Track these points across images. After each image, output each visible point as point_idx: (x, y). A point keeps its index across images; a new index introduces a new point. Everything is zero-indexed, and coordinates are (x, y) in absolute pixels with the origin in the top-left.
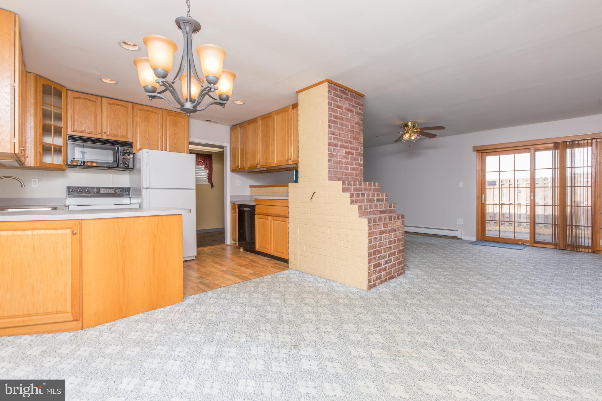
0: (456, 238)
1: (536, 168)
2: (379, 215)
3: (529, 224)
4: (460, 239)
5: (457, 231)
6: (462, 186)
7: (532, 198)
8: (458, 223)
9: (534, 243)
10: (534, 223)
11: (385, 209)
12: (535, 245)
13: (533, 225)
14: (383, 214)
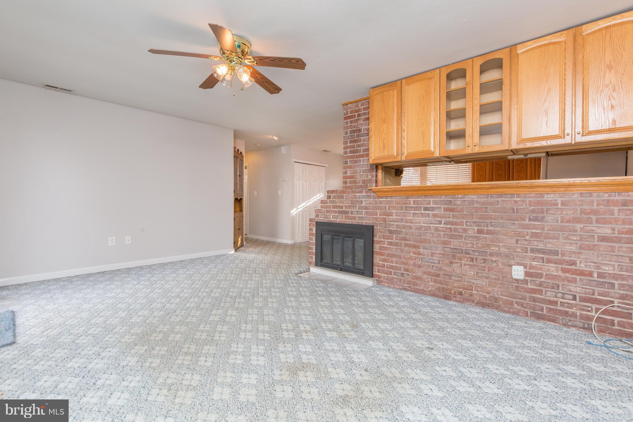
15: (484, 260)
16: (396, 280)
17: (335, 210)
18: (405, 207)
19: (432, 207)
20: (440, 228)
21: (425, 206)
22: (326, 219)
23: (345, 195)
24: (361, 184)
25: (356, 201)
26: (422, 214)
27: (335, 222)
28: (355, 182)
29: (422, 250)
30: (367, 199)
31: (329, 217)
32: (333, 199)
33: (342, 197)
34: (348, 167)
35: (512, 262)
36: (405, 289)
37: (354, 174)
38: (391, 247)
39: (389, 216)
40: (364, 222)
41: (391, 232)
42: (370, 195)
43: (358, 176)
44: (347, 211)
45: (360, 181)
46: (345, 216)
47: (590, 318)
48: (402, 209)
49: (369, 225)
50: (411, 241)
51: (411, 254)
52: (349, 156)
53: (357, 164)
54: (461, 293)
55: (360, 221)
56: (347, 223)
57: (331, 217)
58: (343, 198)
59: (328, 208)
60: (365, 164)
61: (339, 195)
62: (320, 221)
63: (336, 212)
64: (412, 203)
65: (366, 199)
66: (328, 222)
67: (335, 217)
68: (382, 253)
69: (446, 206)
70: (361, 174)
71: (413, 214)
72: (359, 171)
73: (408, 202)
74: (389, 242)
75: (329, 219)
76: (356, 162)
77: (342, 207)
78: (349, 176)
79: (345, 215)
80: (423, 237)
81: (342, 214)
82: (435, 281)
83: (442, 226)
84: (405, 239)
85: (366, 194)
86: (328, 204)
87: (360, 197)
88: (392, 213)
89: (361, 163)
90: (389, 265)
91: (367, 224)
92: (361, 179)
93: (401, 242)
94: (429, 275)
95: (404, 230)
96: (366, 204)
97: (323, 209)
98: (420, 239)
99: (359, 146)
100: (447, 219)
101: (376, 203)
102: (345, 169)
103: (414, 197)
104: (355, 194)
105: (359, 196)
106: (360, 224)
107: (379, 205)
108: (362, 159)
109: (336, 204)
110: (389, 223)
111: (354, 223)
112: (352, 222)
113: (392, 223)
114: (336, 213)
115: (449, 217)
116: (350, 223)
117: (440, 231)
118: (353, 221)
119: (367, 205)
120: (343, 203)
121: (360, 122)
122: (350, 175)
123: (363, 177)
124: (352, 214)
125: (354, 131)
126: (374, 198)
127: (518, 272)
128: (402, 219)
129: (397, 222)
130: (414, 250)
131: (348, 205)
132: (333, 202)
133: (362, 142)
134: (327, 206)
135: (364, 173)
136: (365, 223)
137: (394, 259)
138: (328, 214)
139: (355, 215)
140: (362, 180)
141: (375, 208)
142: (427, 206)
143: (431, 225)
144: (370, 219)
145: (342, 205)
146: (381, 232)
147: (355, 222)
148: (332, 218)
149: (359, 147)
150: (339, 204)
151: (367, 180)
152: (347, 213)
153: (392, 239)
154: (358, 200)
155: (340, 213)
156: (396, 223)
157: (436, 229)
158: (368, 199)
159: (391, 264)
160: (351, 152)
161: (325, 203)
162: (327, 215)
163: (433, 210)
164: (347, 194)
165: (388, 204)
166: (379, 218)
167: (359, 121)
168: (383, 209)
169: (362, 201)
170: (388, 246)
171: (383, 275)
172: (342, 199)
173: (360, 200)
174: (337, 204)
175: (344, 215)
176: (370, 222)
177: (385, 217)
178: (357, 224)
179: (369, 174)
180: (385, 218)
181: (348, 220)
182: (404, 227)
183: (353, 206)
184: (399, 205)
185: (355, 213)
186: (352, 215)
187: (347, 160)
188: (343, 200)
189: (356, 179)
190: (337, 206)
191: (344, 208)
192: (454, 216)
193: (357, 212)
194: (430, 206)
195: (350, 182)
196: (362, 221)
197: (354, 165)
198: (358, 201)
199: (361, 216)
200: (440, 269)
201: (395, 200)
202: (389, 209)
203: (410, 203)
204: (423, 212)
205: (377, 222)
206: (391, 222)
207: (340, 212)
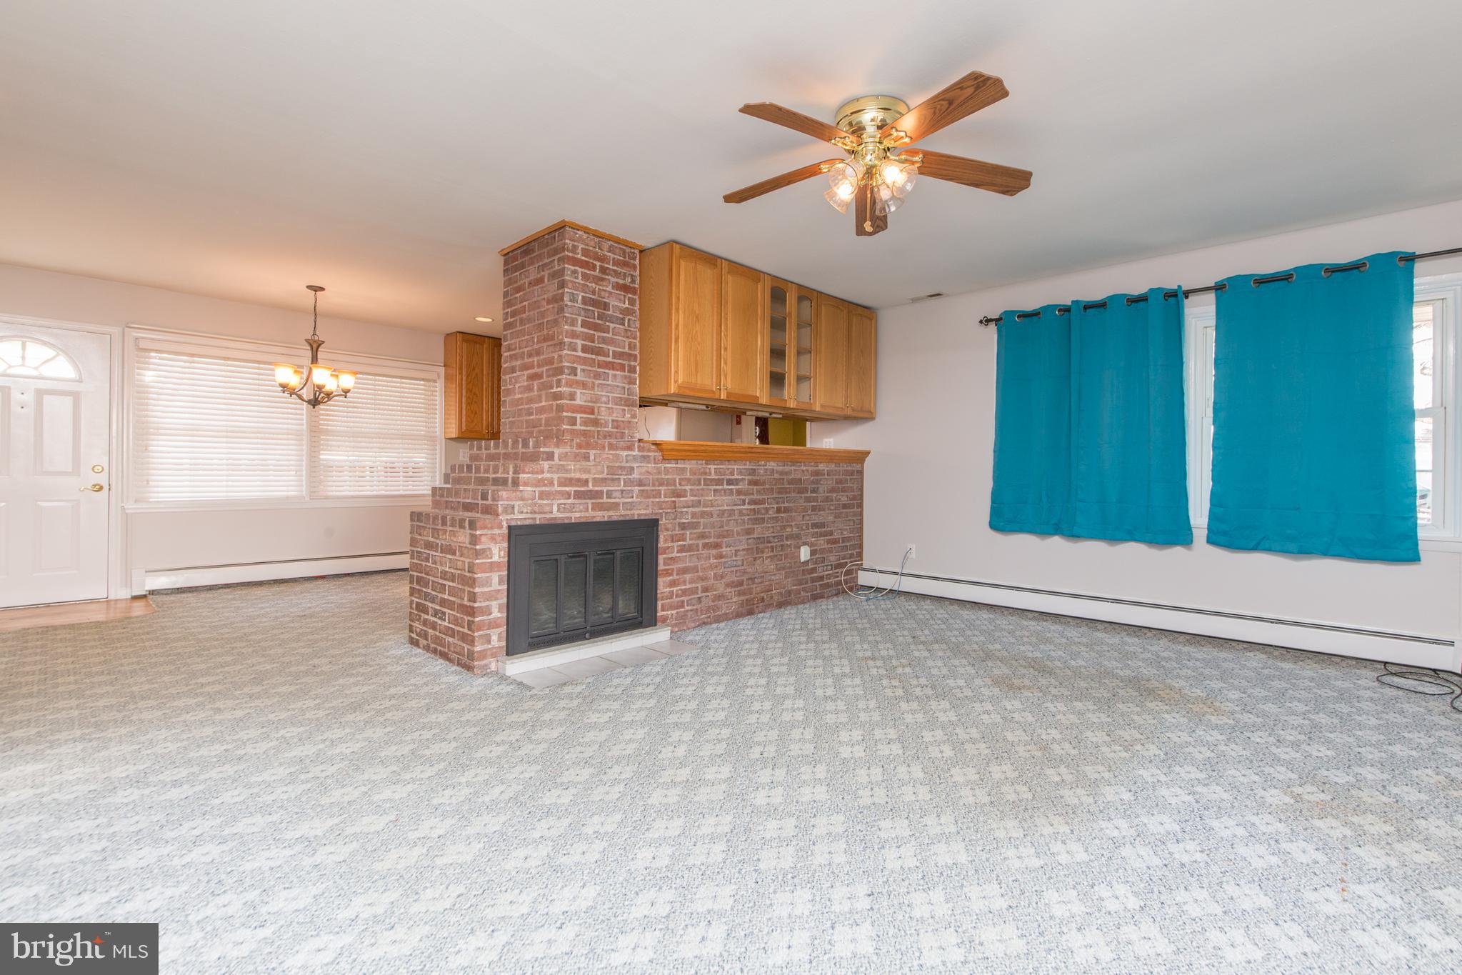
2: (461, 513)
11: (473, 501)
14: (468, 511)
15: (782, 546)
16: (691, 613)
17: (567, 489)
18: (705, 480)
19: (737, 479)
20: (744, 511)
21: (728, 477)
22: (538, 516)
23: (592, 453)
24: (610, 429)
25: (621, 468)
26: (725, 490)
27: (566, 521)
28: (596, 422)
29: (724, 549)
30: (642, 465)
31: (547, 509)
32: (562, 463)
33: (587, 458)
34: (577, 382)
35: (800, 542)
36: (704, 623)
37: (594, 402)
38: (684, 554)
39: (679, 496)
40: (636, 512)
41: (683, 526)
42: (649, 456)
43: (603, 409)
44: (597, 492)
45: (606, 422)
46: (592, 503)
47: (839, 583)
48: (700, 484)
49: (647, 518)
50: (711, 537)
51: (712, 560)
52: (580, 357)
53: (600, 382)
54: (763, 600)
55: (629, 512)
56: (598, 519)
57: (555, 508)
58: (589, 461)
59: (545, 485)
60: (618, 386)
61: (577, 451)
62: (519, 523)
63: (568, 495)
64: (713, 471)
65: (639, 464)
66: (546, 522)
67: (564, 508)
68: (668, 570)
69: (750, 477)
70: (610, 406)
71: (715, 490)
72: (604, 399)
73: (708, 471)
74: (680, 546)
75: (548, 516)
76: (597, 376)
77: (587, 481)
78: (581, 406)
79: (594, 501)
80: (726, 528)
81: (585, 499)
82: (740, 593)
83: (746, 506)
84: (702, 536)
85: (640, 454)
86: (547, 475)
87: (629, 458)
88: (685, 490)
89: (610, 382)
90: (681, 590)
91: (643, 518)
92: (610, 418)
93: (698, 542)
94: (732, 587)
95: (702, 520)
96: (641, 474)
97: (529, 489)
98: (722, 531)
99: (604, 340)
100: (752, 496)
101: (659, 473)
102: (571, 386)
103: (716, 462)
104: (618, 452)
105: (626, 456)
106: (628, 518)
107: (663, 476)
108: (611, 372)
109: (568, 476)
110: (679, 510)
111: (615, 518)
112: (610, 517)
113: (685, 509)
114: (569, 498)
115: (753, 494)
116: (606, 519)
117: (744, 515)
118: (611, 513)
119: (642, 477)
120: (589, 472)
121: (607, 286)
122: (583, 403)
123: (615, 415)
124: (611, 498)
125: (594, 303)
126: (655, 463)
127: (804, 554)
128: (699, 502)
129: (693, 506)
130: (714, 552)
131: (601, 476)
132: (561, 469)
133: (610, 335)
134: (543, 480)
135: (616, 405)
136: (639, 515)
137: (688, 577)
138: (545, 502)
139: (617, 500)
140: (613, 421)
141: (657, 484)
142: (730, 477)
143: (735, 508)
144: (648, 506)
145: (584, 476)
146: (667, 530)
147: (615, 515)
148: (559, 510)
149: (604, 343)
150: (577, 475)
151: (623, 421)
152: (598, 494)
153: (684, 540)
154: (624, 464)
155: (579, 498)
156: (690, 510)
157: (740, 511)
158: (644, 465)
159: (684, 587)
160: (585, 349)
161: (537, 473)
162: (540, 505)
163: (737, 484)
164: (599, 452)
165: (678, 475)
166: (664, 502)
167: (604, 284)
168: (671, 485)
169: (632, 468)
170: (678, 555)
171: (669, 613)
172: (584, 463)
173: (628, 465)
174: (572, 475)
175: (590, 502)
176: (648, 512)
177: (673, 499)
178: (622, 518)
179: (626, 408)
180: (674, 502)
181: (601, 513)
182: (703, 514)
183: (613, 480)
184: (696, 477)
185: (618, 494)
186: (609, 500)
187: (575, 365)
188: (588, 463)
189: (599, 417)
190: (571, 479)
191: (590, 485)
192: (758, 492)
193: (622, 491)
194: (733, 477)
195: (585, 423)
196: (632, 512)
197: (593, 382)
198: (625, 467)
199: (630, 500)
200: (745, 572)
201: (688, 467)
202: (680, 484)
203: (710, 474)
204: (726, 487)
205: (661, 511)
206: (684, 507)
207: (578, 495)
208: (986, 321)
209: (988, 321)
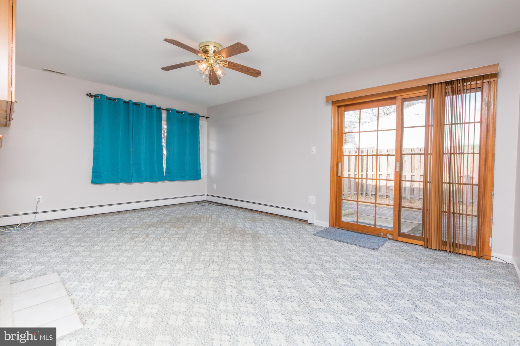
0: (306, 221)
1: (405, 126)
3: (393, 207)
4: (311, 224)
5: (307, 212)
6: (315, 152)
7: (398, 170)
8: (309, 202)
9: (398, 236)
10: (400, 207)
12: (400, 238)
13: (397, 209)
208: (90, 95)
209: (91, 96)
